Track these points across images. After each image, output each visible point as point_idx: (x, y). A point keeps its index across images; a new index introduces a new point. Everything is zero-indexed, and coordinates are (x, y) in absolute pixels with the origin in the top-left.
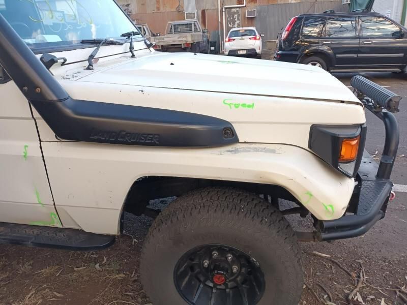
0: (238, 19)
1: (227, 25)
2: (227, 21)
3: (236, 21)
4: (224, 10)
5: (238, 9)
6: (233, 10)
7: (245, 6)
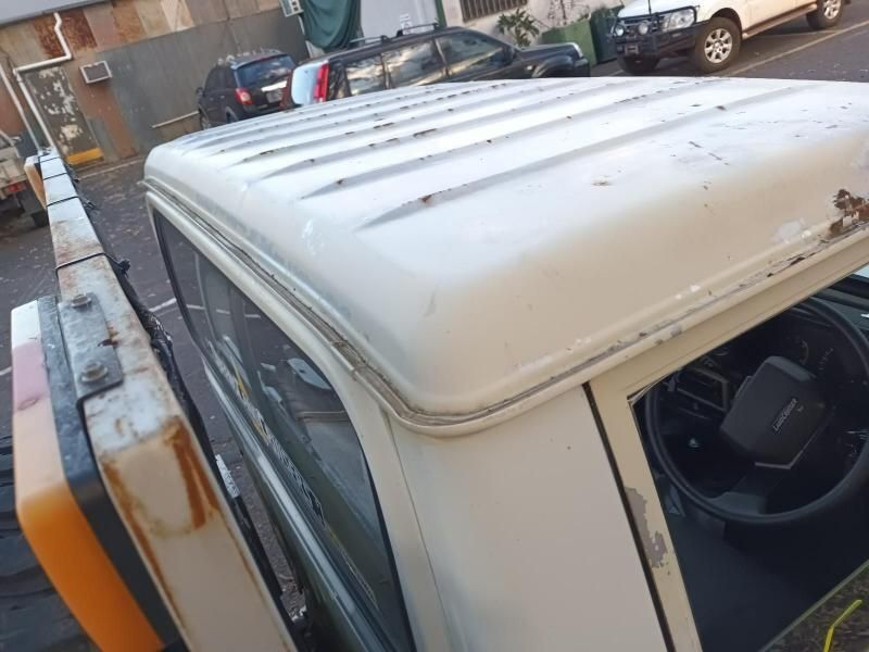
0: (68, 92)
1: (44, 114)
2: (40, 104)
3: (63, 99)
4: (19, 79)
5: (56, 69)
6: (44, 73)
7: (72, 59)
